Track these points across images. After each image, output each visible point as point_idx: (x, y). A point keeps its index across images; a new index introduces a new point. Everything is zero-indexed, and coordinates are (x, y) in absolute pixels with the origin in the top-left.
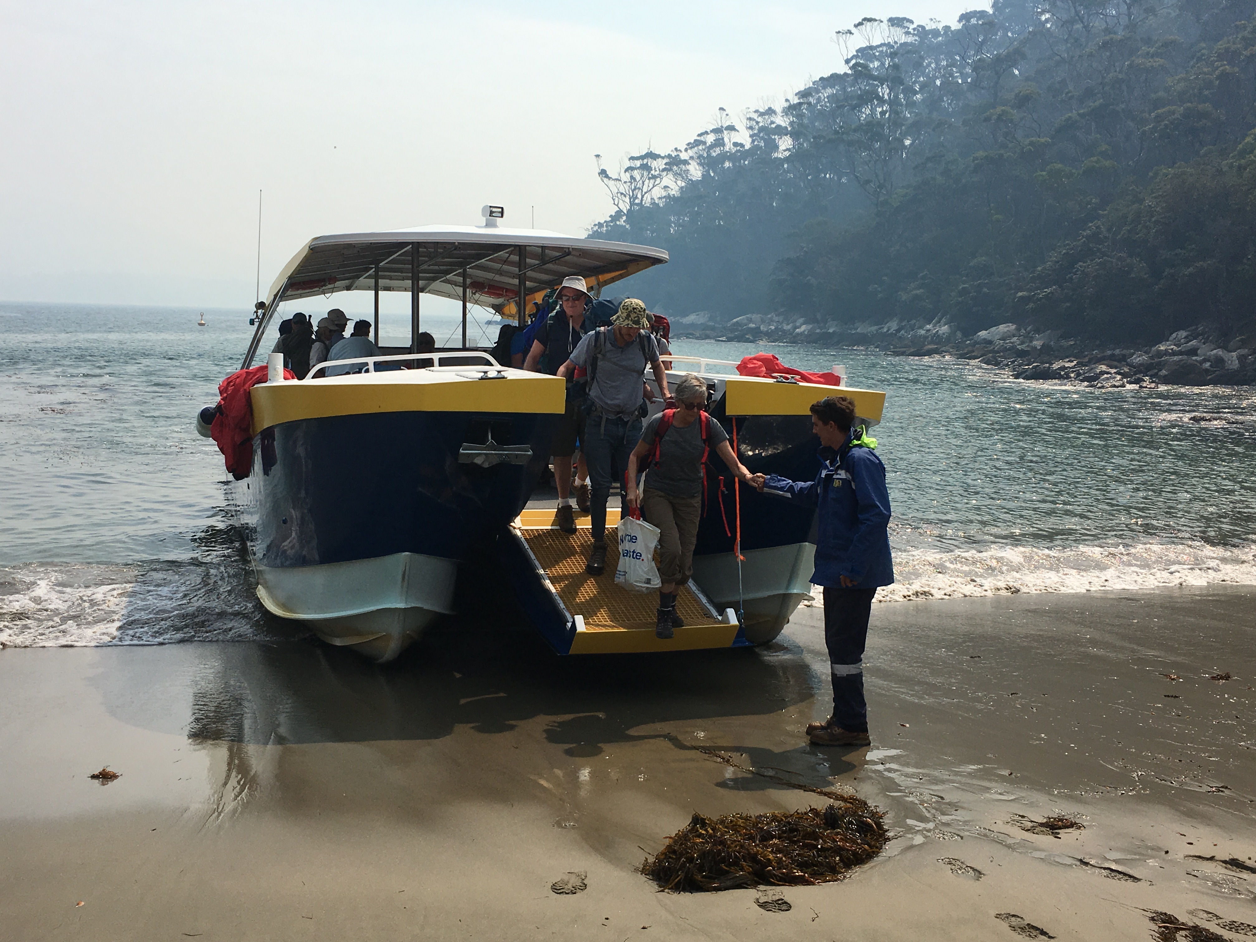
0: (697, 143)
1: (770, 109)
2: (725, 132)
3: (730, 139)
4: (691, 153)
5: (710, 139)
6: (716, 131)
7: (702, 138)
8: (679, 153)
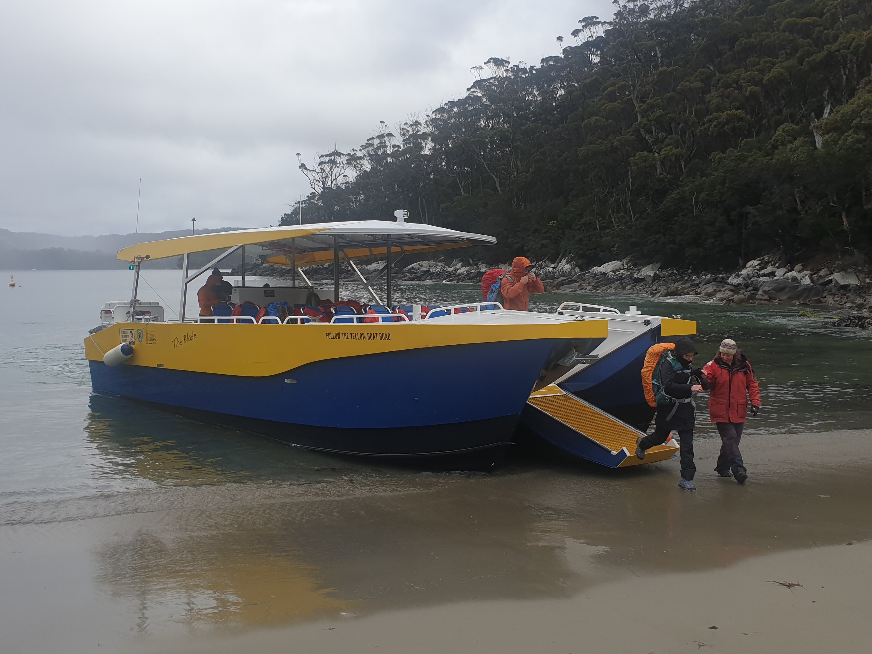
0: (368, 145)
1: (416, 121)
2: (386, 138)
3: (390, 143)
4: (364, 152)
5: (376, 142)
6: (381, 137)
7: (370, 142)
8: (355, 152)
